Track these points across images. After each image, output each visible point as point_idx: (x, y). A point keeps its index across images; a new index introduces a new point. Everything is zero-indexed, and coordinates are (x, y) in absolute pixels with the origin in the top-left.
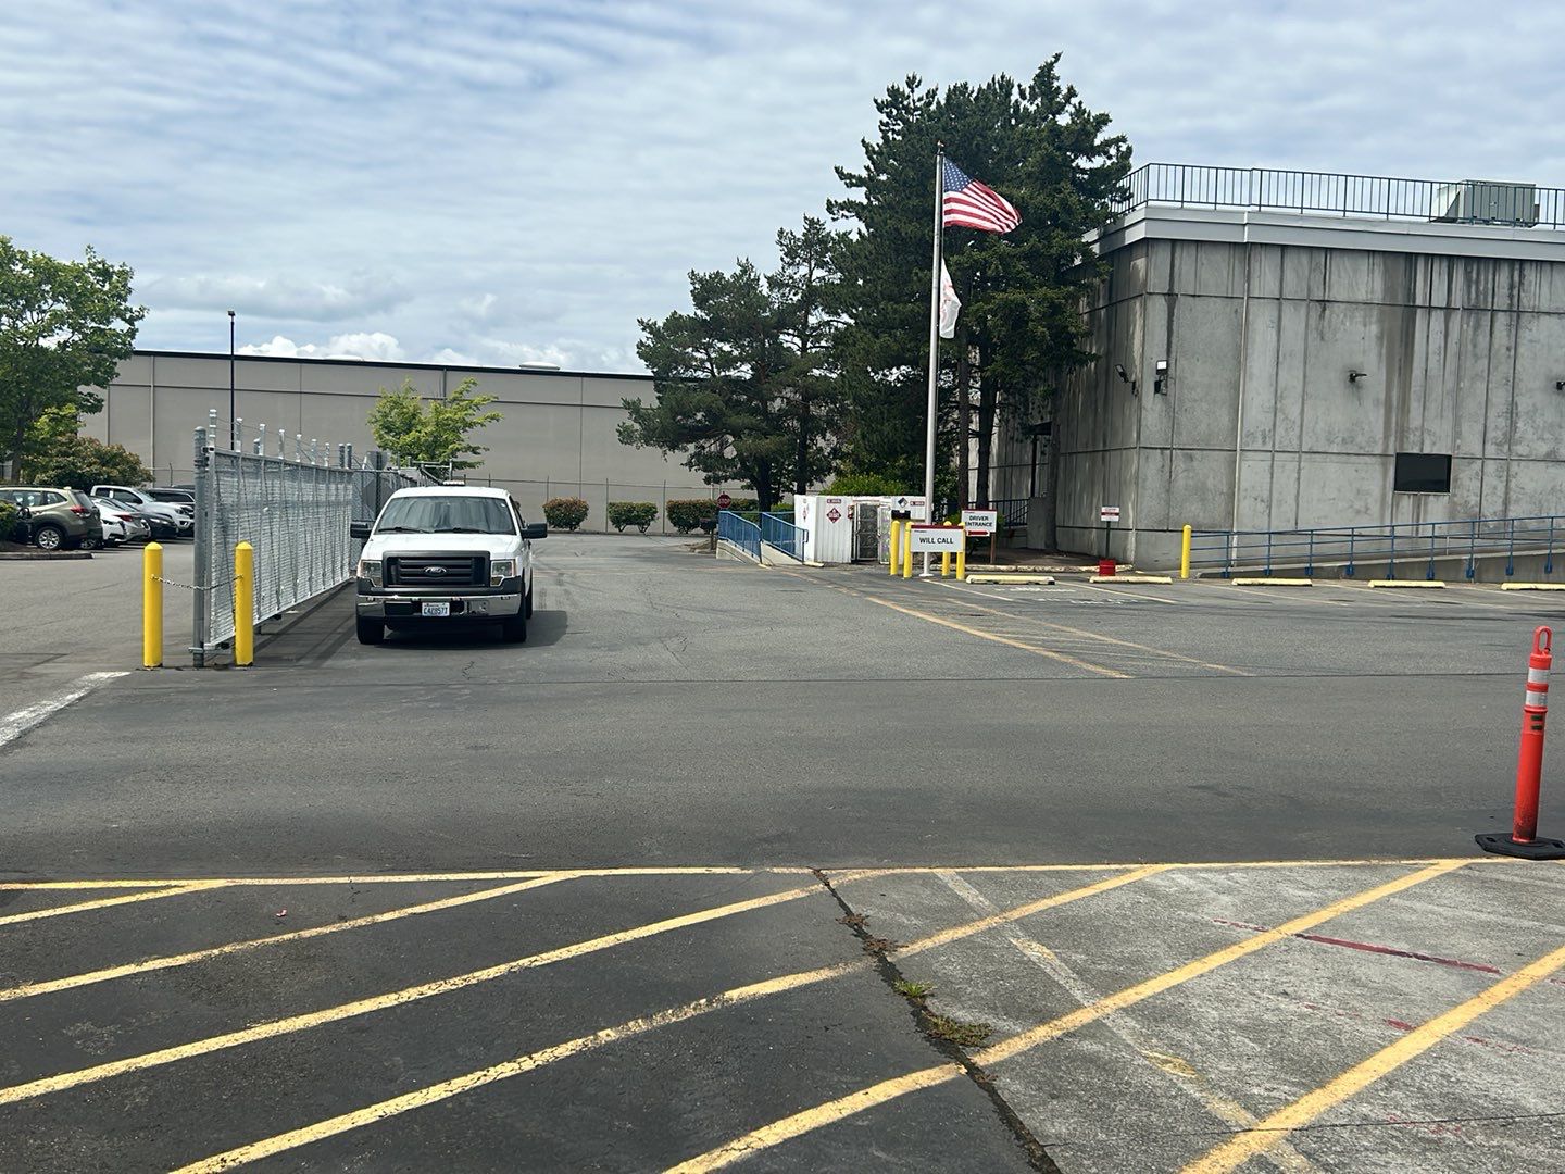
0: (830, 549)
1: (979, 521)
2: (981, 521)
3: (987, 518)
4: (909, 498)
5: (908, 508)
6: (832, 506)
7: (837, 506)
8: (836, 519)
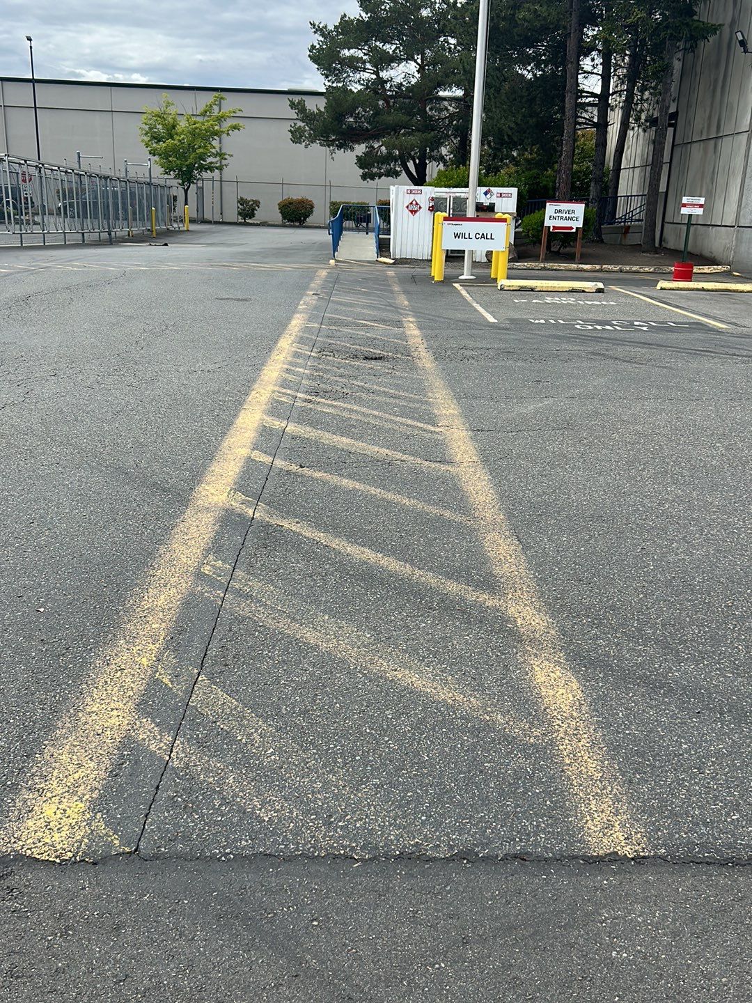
0: (409, 244)
1: (564, 215)
2: (567, 215)
3: (573, 211)
4: (495, 190)
5: (494, 199)
6: (412, 197)
7: (418, 198)
8: (416, 212)
